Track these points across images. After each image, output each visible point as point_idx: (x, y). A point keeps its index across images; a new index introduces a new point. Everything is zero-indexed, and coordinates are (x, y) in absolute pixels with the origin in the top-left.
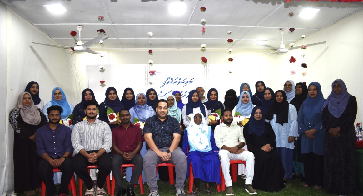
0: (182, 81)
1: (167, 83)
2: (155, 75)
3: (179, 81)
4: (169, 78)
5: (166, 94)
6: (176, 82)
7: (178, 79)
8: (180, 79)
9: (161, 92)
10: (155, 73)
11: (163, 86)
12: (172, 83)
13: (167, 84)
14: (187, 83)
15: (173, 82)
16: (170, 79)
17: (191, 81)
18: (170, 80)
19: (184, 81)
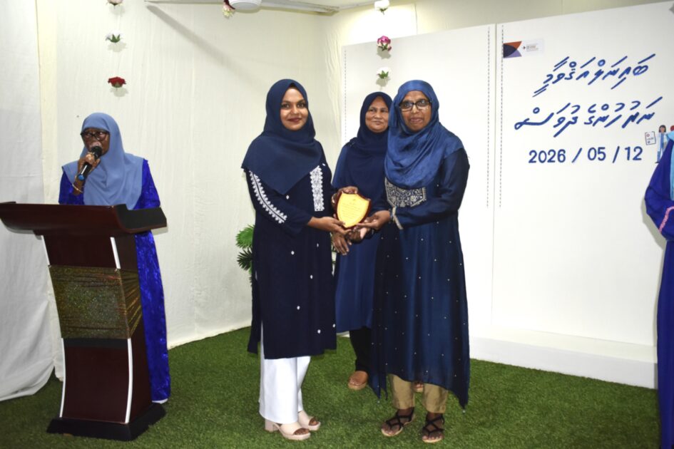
0: (606, 69)
1: (555, 78)
2: (519, 55)
3: (597, 69)
4: (564, 62)
5: (552, 114)
6: (586, 74)
7: (596, 62)
8: (602, 62)
9: (536, 111)
10: (520, 49)
11: (543, 89)
12: (571, 78)
13: (554, 83)
14: (625, 75)
15: (575, 76)
16: (567, 65)
17: (640, 68)
18: (566, 69)
19: (615, 68)
